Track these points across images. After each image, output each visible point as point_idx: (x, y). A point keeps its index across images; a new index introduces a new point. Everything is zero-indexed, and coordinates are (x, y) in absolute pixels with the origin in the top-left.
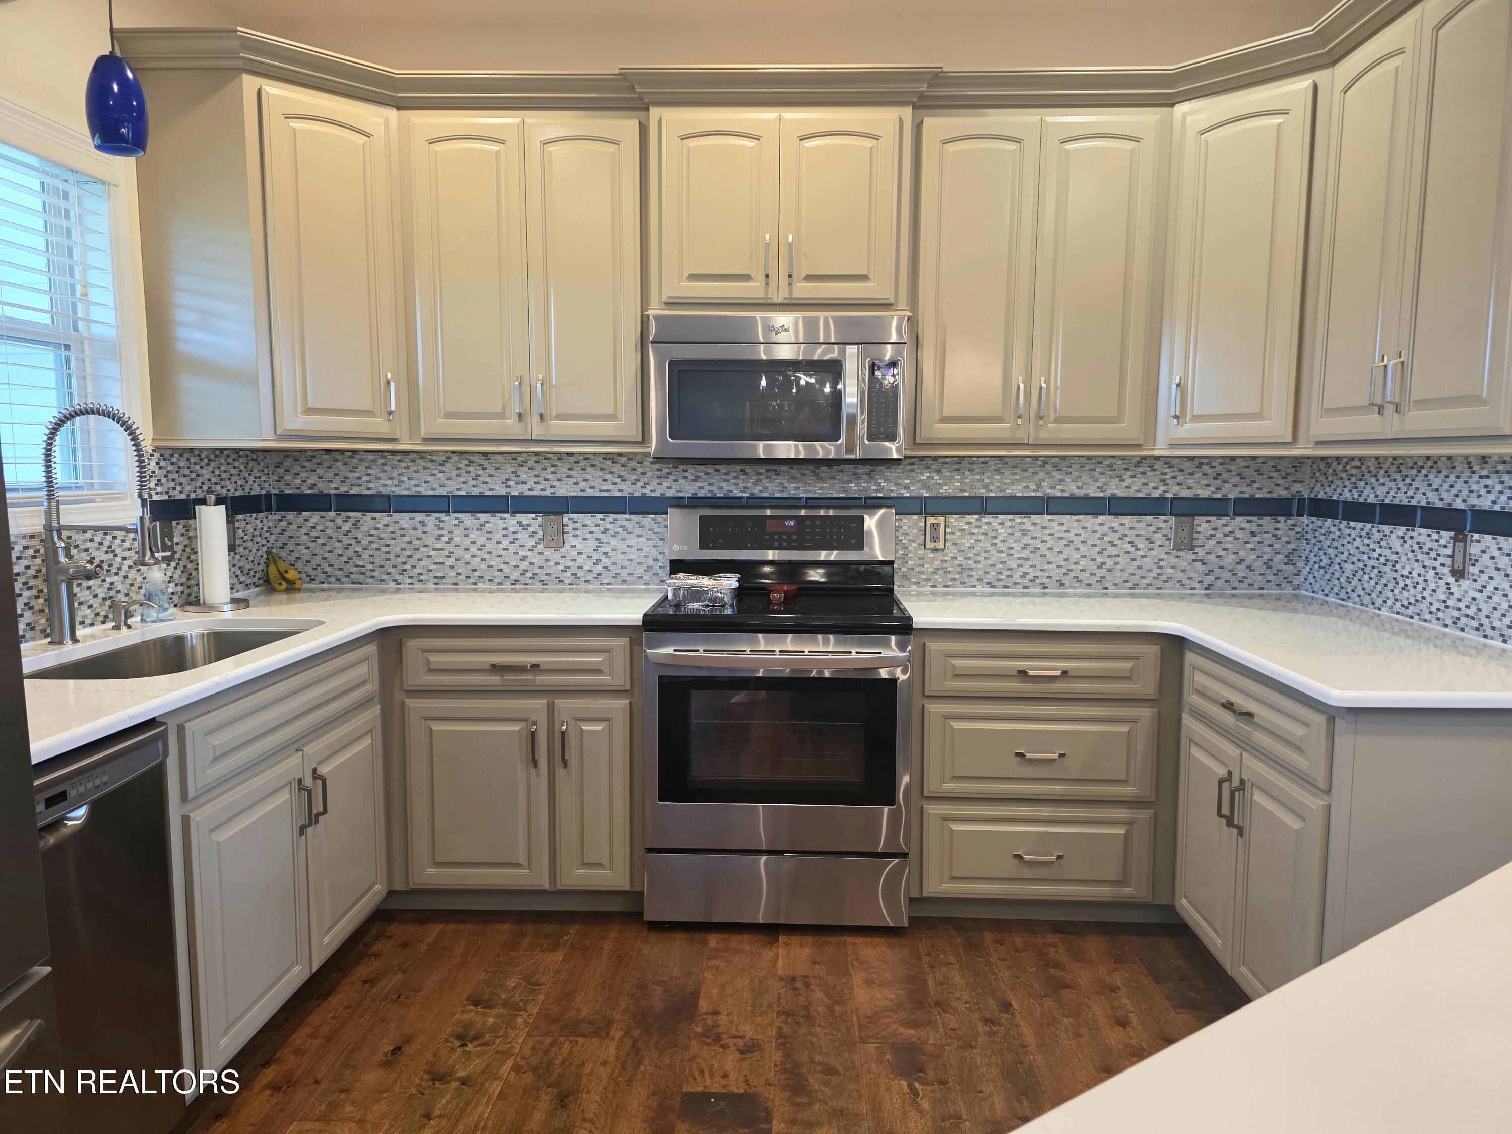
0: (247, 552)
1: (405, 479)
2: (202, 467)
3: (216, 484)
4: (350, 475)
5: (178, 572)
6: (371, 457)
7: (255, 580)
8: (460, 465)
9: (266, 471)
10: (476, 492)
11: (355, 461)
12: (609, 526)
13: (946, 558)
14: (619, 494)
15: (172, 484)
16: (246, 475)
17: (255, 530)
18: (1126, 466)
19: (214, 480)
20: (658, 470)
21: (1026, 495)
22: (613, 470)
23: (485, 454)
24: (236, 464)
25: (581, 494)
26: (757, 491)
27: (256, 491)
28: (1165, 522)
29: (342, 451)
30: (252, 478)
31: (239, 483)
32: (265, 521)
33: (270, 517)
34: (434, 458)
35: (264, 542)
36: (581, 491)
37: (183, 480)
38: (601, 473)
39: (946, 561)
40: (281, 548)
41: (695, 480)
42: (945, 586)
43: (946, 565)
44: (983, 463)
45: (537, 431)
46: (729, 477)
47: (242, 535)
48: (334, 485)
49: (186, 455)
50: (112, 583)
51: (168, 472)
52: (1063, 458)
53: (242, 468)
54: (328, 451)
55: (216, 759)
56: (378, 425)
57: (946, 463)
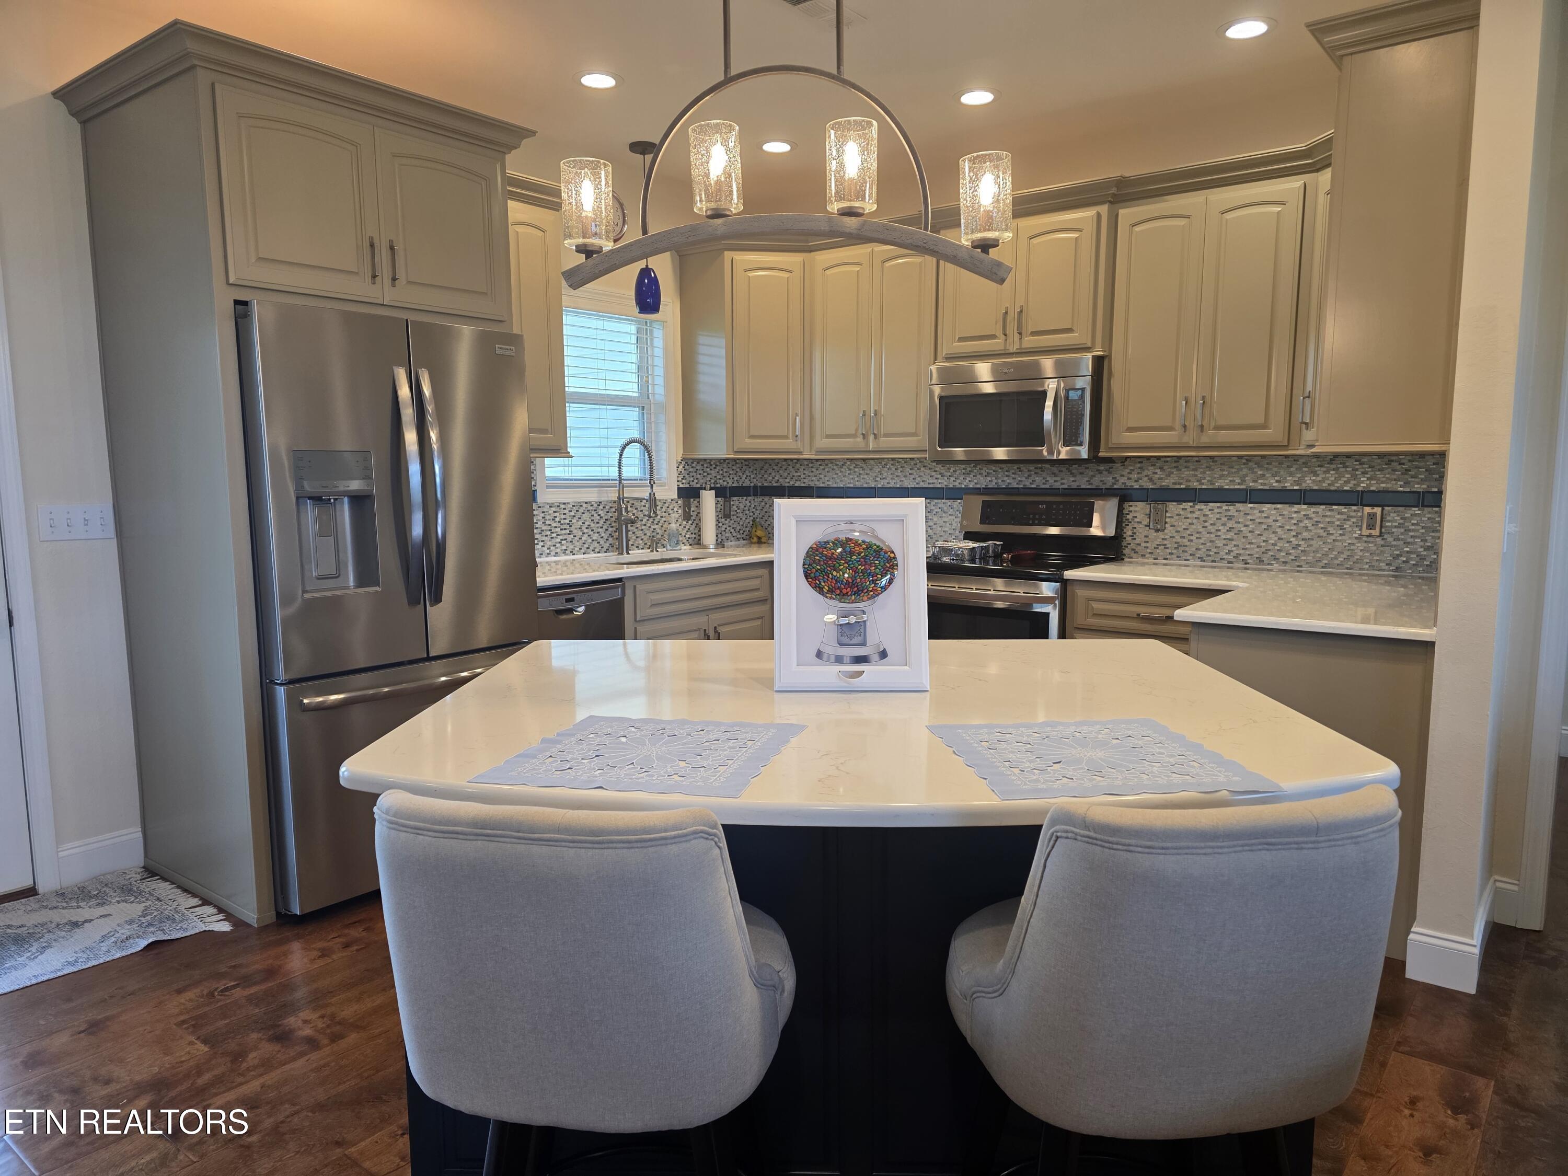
0: (739, 519)
1: (822, 476)
2: (711, 470)
3: (720, 479)
4: (796, 474)
5: (693, 527)
7: (744, 536)
8: (851, 467)
9: (755, 472)
10: (858, 484)
11: (798, 465)
12: (933, 508)
13: (1166, 537)
14: (939, 486)
15: (692, 479)
16: (741, 474)
17: (745, 507)
18: (1319, 463)
19: (718, 477)
20: (964, 469)
21: (1232, 487)
22: (937, 469)
23: (864, 460)
24: (734, 468)
25: (917, 486)
26: (1027, 484)
27: (747, 483)
28: (1355, 511)
29: (792, 460)
30: (745, 476)
31: (736, 479)
32: (752, 502)
33: (756, 499)
34: (838, 463)
35: (751, 514)
36: (917, 484)
37: (699, 476)
38: (928, 471)
39: (1166, 539)
40: (762, 518)
41: (988, 474)
42: (1165, 559)
43: (1165, 542)
44: (1197, 461)
45: (872, 445)
46: (1010, 474)
47: (736, 509)
48: (787, 480)
49: (701, 463)
50: (654, 529)
51: (690, 472)
52: (1263, 457)
53: (738, 470)
54: (785, 460)
55: (653, 605)
56: (789, 444)
57: (1167, 462)
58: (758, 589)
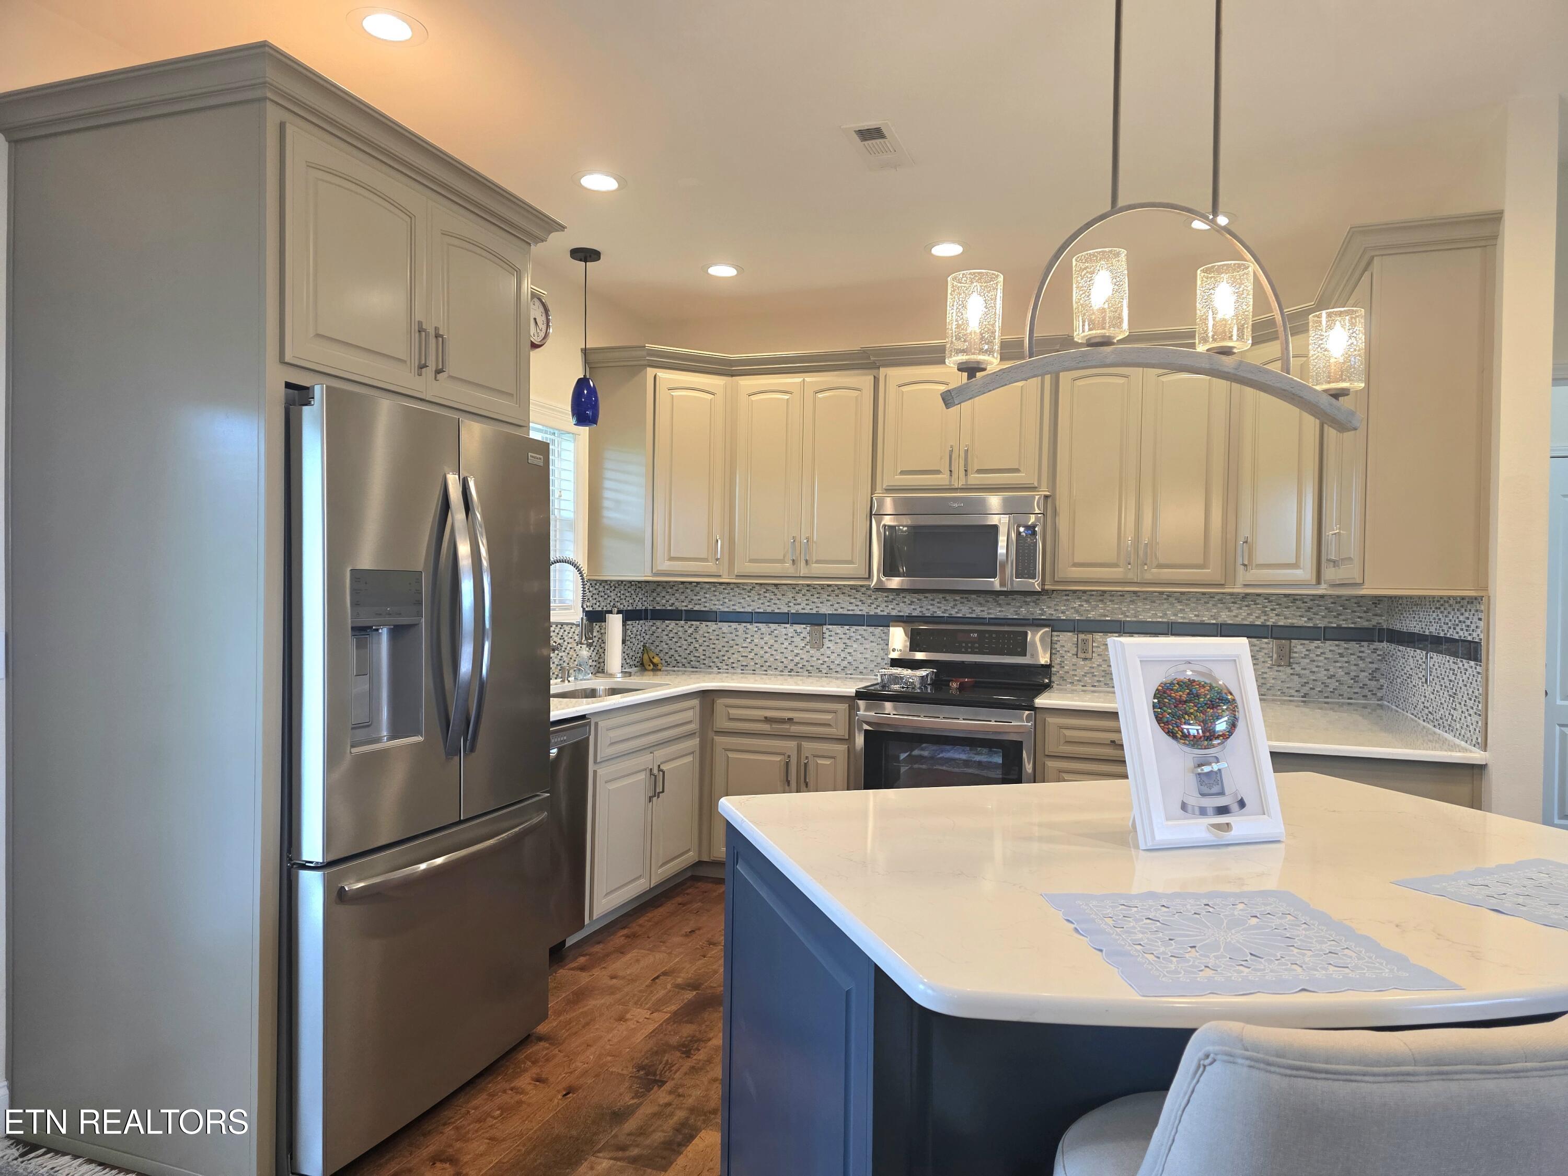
0: (632, 644)
1: (727, 600)
2: (611, 592)
3: (618, 602)
4: (695, 598)
5: (594, 653)
6: (708, 586)
7: (635, 662)
8: (761, 592)
9: (646, 594)
10: (769, 610)
11: (698, 589)
12: (853, 634)
13: (1094, 665)
14: (860, 613)
15: (595, 601)
16: (635, 597)
17: (637, 631)
18: (1233, 600)
19: (617, 600)
20: (886, 597)
21: (1154, 620)
22: (856, 596)
23: (776, 585)
24: (629, 590)
25: (835, 612)
26: (953, 612)
27: (640, 607)
28: (1266, 643)
29: (691, 583)
30: (638, 599)
31: (631, 601)
32: (643, 625)
33: (646, 623)
34: (745, 587)
35: (642, 639)
36: (835, 610)
37: (601, 599)
38: (848, 598)
39: (1093, 668)
40: (652, 643)
41: (912, 603)
42: (1093, 686)
43: (1093, 670)
44: (1121, 596)
45: (804, 571)
46: (934, 602)
47: (630, 634)
48: (684, 604)
49: (603, 584)
50: (562, 657)
51: (593, 594)
52: (1182, 593)
53: (633, 592)
54: (683, 583)
55: (610, 744)
56: (710, 567)
57: (1093, 595)
58: (690, 722)
